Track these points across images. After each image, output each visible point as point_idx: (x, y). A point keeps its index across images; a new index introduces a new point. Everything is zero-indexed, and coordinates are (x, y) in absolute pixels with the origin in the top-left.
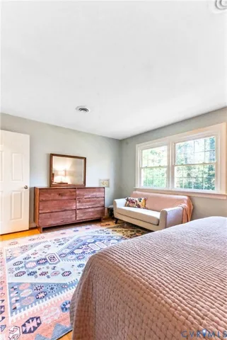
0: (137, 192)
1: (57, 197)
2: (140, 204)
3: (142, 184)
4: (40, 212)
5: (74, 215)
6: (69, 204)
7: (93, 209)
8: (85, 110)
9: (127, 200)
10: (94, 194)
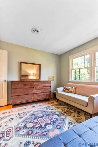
0: (70, 83)
1: (23, 86)
2: (72, 90)
3: (73, 79)
4: (12, 95)
5: (33, 97)
6: (30, 91)
7: (44, 94)
8: (37, 31)
9: (64, 88)
10: (45, 84)
